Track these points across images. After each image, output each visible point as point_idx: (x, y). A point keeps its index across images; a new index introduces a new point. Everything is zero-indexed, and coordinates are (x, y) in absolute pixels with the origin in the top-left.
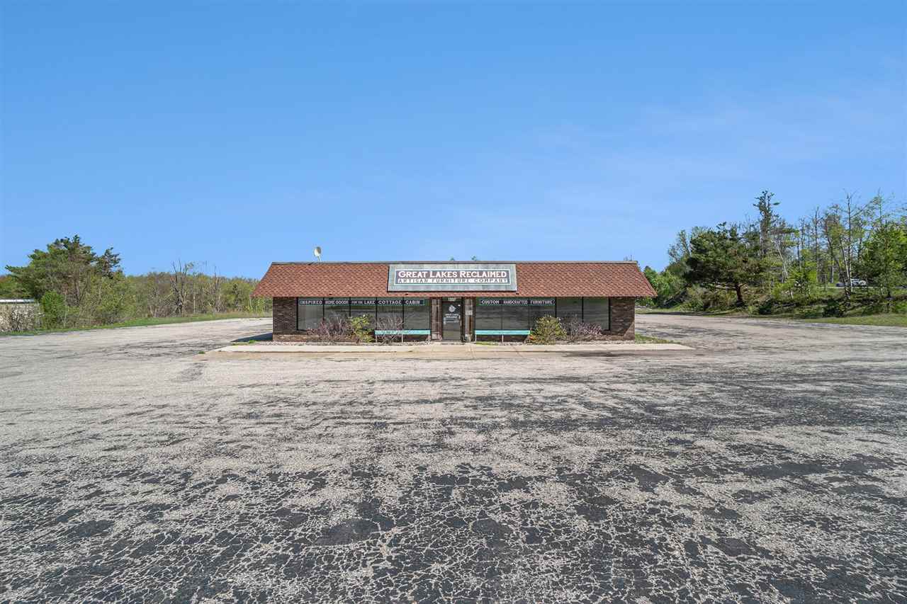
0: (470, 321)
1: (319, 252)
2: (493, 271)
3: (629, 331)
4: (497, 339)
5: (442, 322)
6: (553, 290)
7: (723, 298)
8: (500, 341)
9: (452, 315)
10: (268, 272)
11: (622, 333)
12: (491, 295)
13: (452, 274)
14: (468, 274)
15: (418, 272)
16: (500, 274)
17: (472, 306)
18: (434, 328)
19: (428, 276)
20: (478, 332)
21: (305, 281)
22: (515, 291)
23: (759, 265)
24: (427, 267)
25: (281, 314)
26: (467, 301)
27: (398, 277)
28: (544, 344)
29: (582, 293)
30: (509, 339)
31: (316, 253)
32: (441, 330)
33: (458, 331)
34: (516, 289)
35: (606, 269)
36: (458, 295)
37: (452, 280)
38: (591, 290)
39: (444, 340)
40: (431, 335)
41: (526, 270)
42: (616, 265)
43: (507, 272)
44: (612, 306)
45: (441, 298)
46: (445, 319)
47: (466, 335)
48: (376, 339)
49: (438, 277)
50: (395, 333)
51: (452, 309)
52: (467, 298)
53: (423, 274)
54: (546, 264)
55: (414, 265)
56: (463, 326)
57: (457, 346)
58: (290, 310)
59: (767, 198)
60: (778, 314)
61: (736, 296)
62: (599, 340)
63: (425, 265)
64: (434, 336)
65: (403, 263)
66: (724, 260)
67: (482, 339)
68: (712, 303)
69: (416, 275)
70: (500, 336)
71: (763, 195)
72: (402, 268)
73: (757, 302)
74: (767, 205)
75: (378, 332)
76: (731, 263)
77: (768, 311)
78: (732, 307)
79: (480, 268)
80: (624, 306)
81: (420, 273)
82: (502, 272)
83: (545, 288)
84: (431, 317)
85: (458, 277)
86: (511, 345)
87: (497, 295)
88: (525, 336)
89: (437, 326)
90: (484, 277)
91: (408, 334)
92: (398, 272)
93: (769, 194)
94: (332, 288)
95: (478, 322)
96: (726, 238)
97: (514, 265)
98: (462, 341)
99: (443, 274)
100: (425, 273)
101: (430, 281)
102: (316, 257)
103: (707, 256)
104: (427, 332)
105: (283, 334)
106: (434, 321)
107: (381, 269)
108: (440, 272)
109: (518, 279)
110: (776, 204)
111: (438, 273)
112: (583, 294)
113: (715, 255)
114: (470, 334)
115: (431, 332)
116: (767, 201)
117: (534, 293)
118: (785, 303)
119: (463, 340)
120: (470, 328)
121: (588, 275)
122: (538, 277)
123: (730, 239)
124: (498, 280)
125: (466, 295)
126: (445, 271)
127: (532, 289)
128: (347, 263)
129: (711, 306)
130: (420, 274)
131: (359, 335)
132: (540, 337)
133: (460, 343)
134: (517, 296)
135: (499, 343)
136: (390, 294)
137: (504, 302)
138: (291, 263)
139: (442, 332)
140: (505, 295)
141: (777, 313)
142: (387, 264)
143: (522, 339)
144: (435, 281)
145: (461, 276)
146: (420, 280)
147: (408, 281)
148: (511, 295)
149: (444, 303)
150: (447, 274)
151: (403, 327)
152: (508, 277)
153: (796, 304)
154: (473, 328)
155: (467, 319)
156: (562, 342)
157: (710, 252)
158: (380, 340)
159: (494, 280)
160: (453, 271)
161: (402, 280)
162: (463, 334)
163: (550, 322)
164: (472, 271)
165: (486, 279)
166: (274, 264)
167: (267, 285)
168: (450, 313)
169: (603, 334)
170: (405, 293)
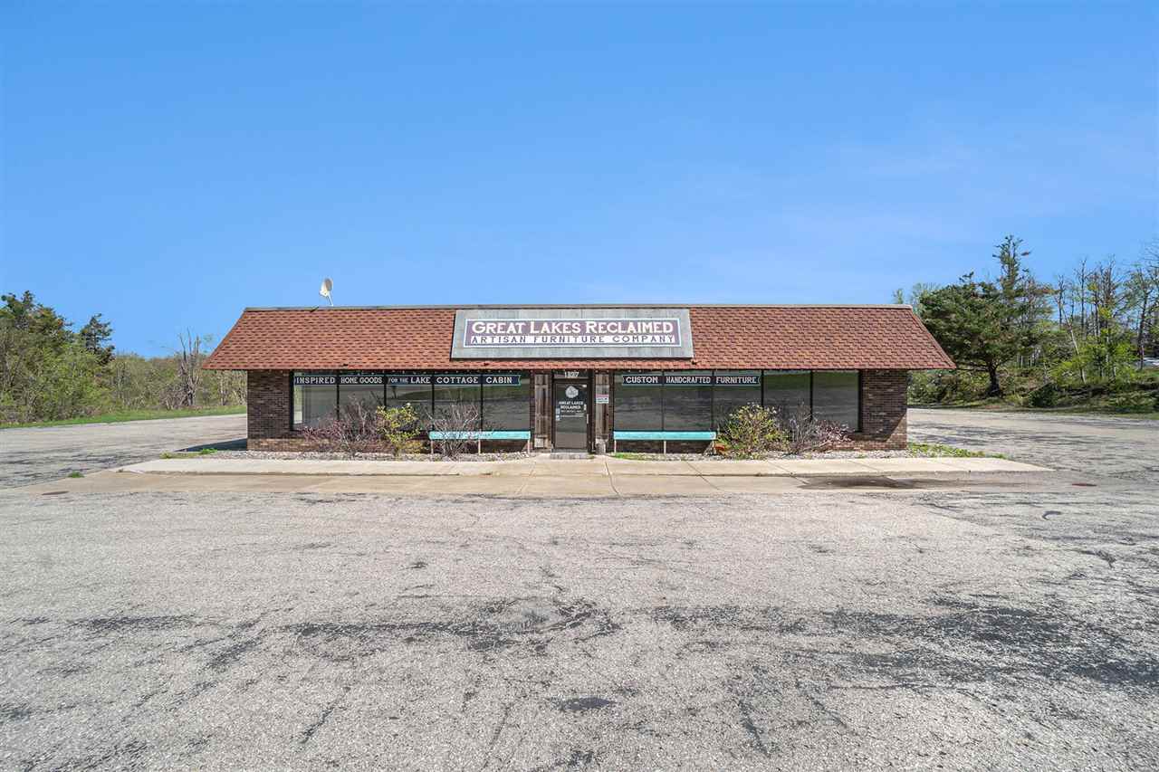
0: (605, 414)
1: (329, 287)
2: (647, 322)
3: (897, 433)
4: (654, 447)
5: (553, 415)
6: (760, 355)
7: (967, 384)
8: (661, 451)
9: (570, 406)
10: (237, 325)
11: (885, 435)
12: (645, 365)
13: (570, 328)
14: (600, 328)
15: (508, 323)
16: (661, 327)
17: (608, 387)
18: (538, 429)
19: (526, 330)
20: (618, 436)
21: (301, 341)
22: (689, 359)
23: (1029, 334)
24: (524, 316)
25: (262, 402)
26: (599, 378)
27: (470, 333)
28: (744, 458)
29: (815, 363)
30: (676, 447)
31: (324, 291)
32: (551, 431)
33: (583, 432)
34: (690, 354)
35: (856, 318)
36: (581, 365)
37: (571, 337)
38: (832, 356)
39: (556, 449)
40: (532, 440)
41: (708, 320)
42: (874, 312)
43: (675, 323)
44: (864, 388)
45: (552, 372)
46: (558, 411)
47: (597, 441)
48: (429, 448)
49: (546, 333)
50: (465, 436)
51: (572, 392)
52: (600, 371)
53: (517, 328)
54: (746, 309)
55: (501, 312)
56: (591, 425)
57: (581, 460)
58: (276, 395)
59: (1011, 245)
60: (1065, 407)
61: (989, 381)
62: (843, 449)
63: (521, 312)
64: (538, 442)
65: (481, 307)
66: (976, 327)
67: (626, 447)
68: (949, 390)
69: (505, 328)
70: (661, 442)
71: (1006, 241)
72: (479, 318)
73: (1023, 390)
74: (1012, 256)
75: (433, 435)
76: (987, 330)
77: (1048, 402)
78: (982, 396)
79: (624, 315)
80: (889, 387)
81: (512, 324)
82: (665, 324)
83: (745, 352)
84: (532, 407)
85: (583, 332)
86: (683, 459)
87: (655, 365)
88: (706, 443)
89: (543, 422)
90: (632, 333)
91: (488, 438)
92: (470, 324)
93: (1014, 240)
94: (349, 353)
95: (619, 418)
96: (976, 295)
97: (688, 310)
98: (591, 452)
99: (554, 327)
100: (520, 325)
101: (530, 339)
102: (324, 296)
103: (948, 321)
104: (525, 435)
105: (265, 437)
106: (538, 415)
107: (442, 319)
108: (550, 324)
109: (694, 336)
110: (1025, 254)
111: (545, 325)
112: (817, 364)
113: (962, 319)
114: (604, 438)
115: (532, 435)
116: (1012, 251)
117: (726, 361)
118: (1072, 390)
119: (592, 450)
120: (605, 428)
121: (824, 330)
122: (732, 333)
123: (983, 297)
124: (657, 337)
125: (597, 365)
126: (557, 322)
127: (721, 355)
128: (381, 310)
129: (948, 395)
130: (512, 328)
131: (396, 440)
132: (737, 443)
133: (585, 454)
134: (693, 367)
135: (659, 456)
136: (456, 363)
137: (668, 380)
138: (279, 309)
139: (555, 437)
140: (671, 365)
141: (1061, 405)
142: (452, 310)
143: (700, 447)
144: (539, 340)
145: (588, 331)
146: (511, 338)
147: (489, 340)
148: (681, 365)
149: (556, 381)
150: (561, 328)
151: (481, 426)
152: (675, 332)
153: (1093, 391)
154: (610, 428)
155: (599, 411)
156: (775, 454)
157: (954, 315)
158: (437, 449)
159: (650, 337)
160: (572, 322)
161: (479, 339)
162: (591, 437)
163: (755, 416)
164: (608, 322)
165: (635, 335)
166: (248, 311)
167: (233, 347)
168: (566, 399)
169: (852, 437)
170: (483, 363)
